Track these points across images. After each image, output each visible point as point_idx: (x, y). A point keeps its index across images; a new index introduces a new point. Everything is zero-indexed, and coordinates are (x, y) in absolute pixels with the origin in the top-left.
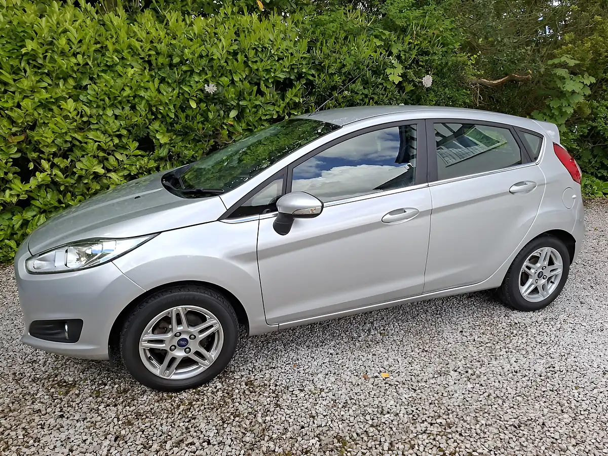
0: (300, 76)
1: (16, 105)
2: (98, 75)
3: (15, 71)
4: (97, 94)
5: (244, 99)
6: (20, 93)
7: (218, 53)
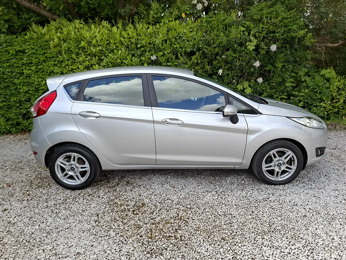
0: (199, 49)
1: (78, 67)
2: (107, 54)
3: (77, 54)
4: (107, 62)
5: (170, 62)
6: (79, 63)
7: (158, 41)
